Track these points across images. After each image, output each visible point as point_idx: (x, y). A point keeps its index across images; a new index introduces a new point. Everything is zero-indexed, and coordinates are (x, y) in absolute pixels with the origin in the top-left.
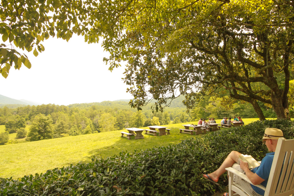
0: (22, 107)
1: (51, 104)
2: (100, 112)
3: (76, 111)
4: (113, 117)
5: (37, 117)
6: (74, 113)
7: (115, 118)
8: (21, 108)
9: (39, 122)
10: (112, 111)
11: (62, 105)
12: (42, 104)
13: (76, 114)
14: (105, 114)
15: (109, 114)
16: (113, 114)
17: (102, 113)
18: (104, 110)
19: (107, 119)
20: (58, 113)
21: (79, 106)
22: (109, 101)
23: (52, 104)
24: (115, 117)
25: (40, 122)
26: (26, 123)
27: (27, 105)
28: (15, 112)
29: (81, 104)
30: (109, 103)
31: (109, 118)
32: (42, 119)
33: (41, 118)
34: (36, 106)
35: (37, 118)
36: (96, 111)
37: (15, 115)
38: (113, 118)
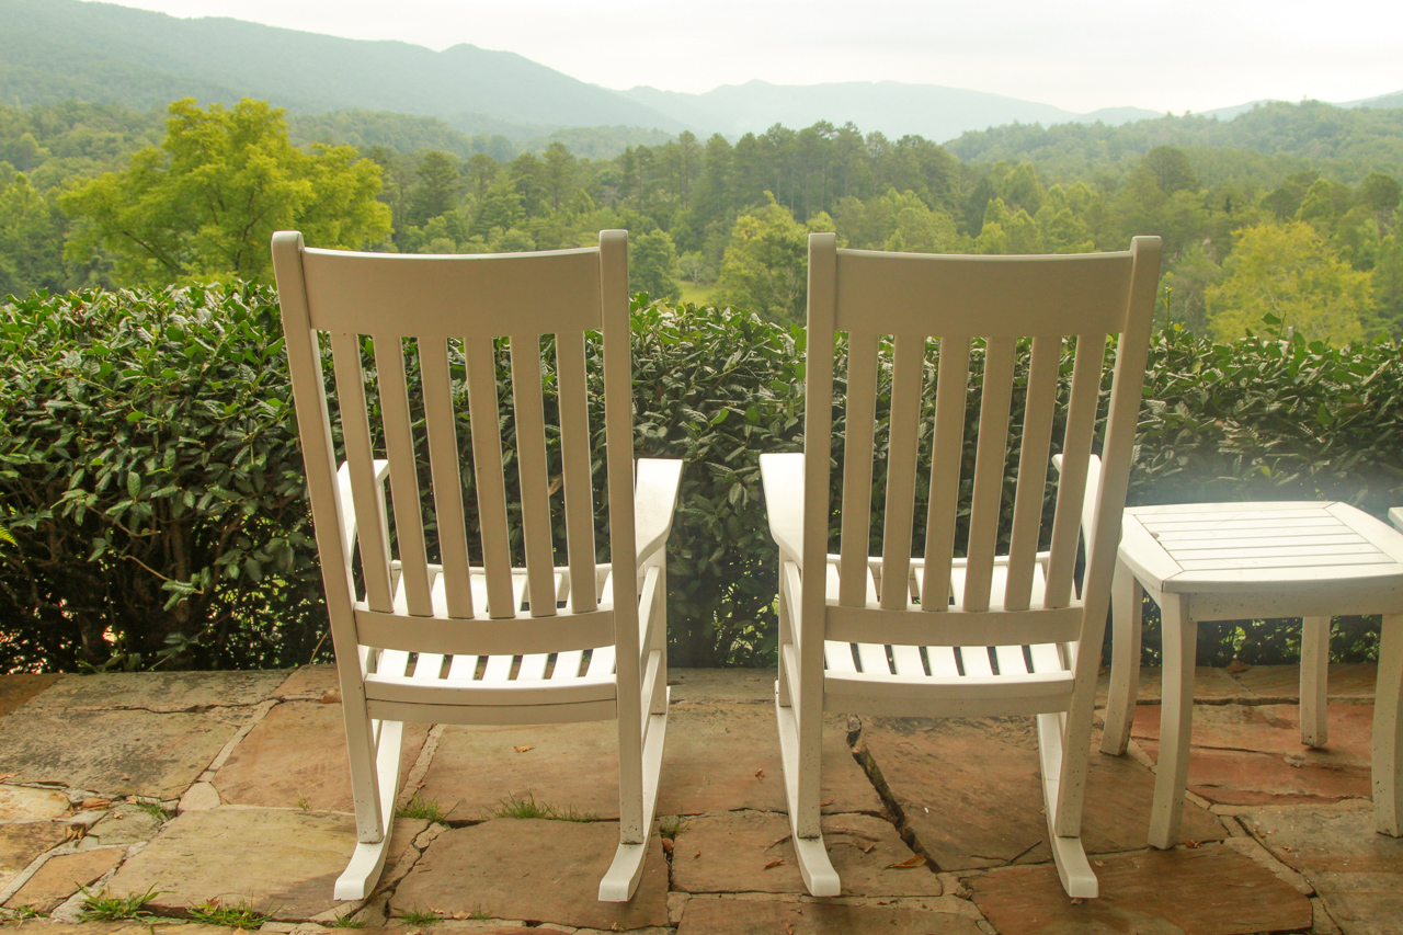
0: (646, 145)
1: (829, 128)
2: (1220, 215)
3: (1021, 195)
4: (1346, 265)
5: (751, 225)
6: (1004, 212)
7: (1360, 276)
8: (644, 153)
9: (763, 265)
10: (1341, 207)
11: (906, 138)
12: (772, 124)
13: (1017, 217)
14: (1263, 235)
15: (1304, 231)
16: (1353, 238)
17: (1242, 224)
18: (1262, 195)
19: (1289, 285)
20: (883, 200)
21: (1039, 151)
22: (1314, 104)
23: (839, 123)
24: (1365, 264)
25: (770, 266)
26: (678, 271)
27: (675, 133)
28: (609, 183)
29: (1054, 128)
30: (1316, 122)
31: (1309, 275)
32: (783, 243)
33: (777, 235)
34: (733, 142)
35: (751, 234)
36: (1191, 206)
37: (614, 206)
38: (1350, 277)
